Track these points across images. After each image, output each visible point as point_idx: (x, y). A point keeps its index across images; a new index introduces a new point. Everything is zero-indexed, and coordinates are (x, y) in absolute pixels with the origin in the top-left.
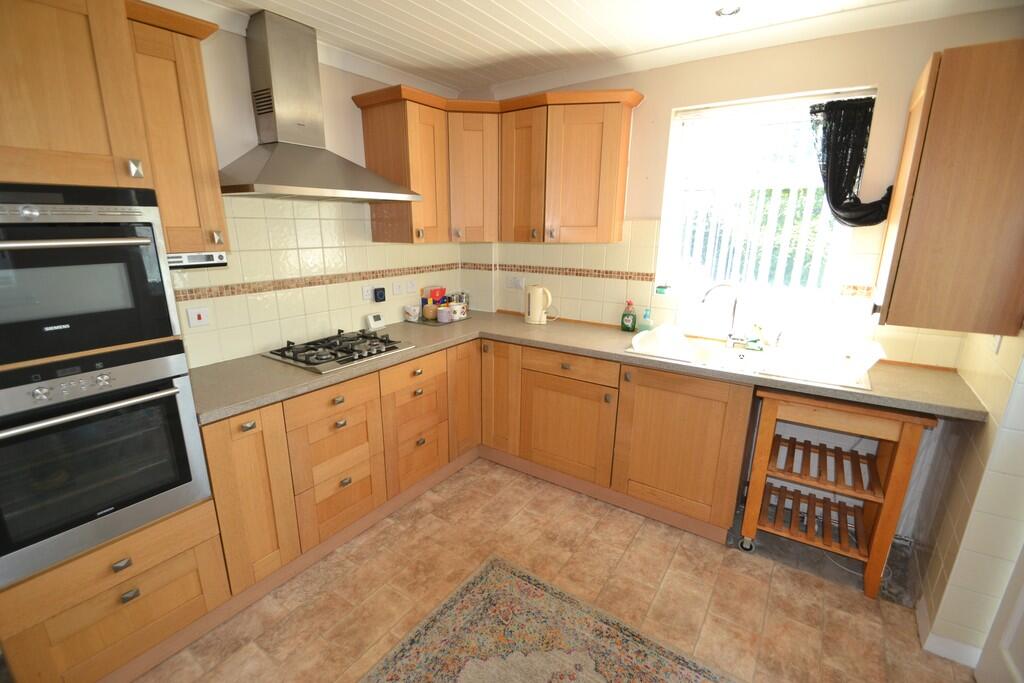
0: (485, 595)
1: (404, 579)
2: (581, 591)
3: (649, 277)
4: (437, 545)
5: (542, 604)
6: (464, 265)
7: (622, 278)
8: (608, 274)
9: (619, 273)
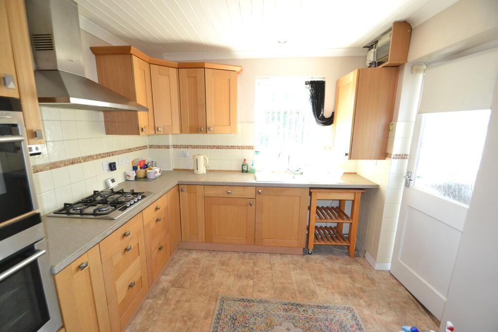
0: (229, 317)
1: (180, 329)
2: (267, 295)
3: (250, 148)
4: (187, 303)
5: (256, 309)
6: (151, 147)
7: (239, 149)
8: (233, 147)
9: (237, 146)
